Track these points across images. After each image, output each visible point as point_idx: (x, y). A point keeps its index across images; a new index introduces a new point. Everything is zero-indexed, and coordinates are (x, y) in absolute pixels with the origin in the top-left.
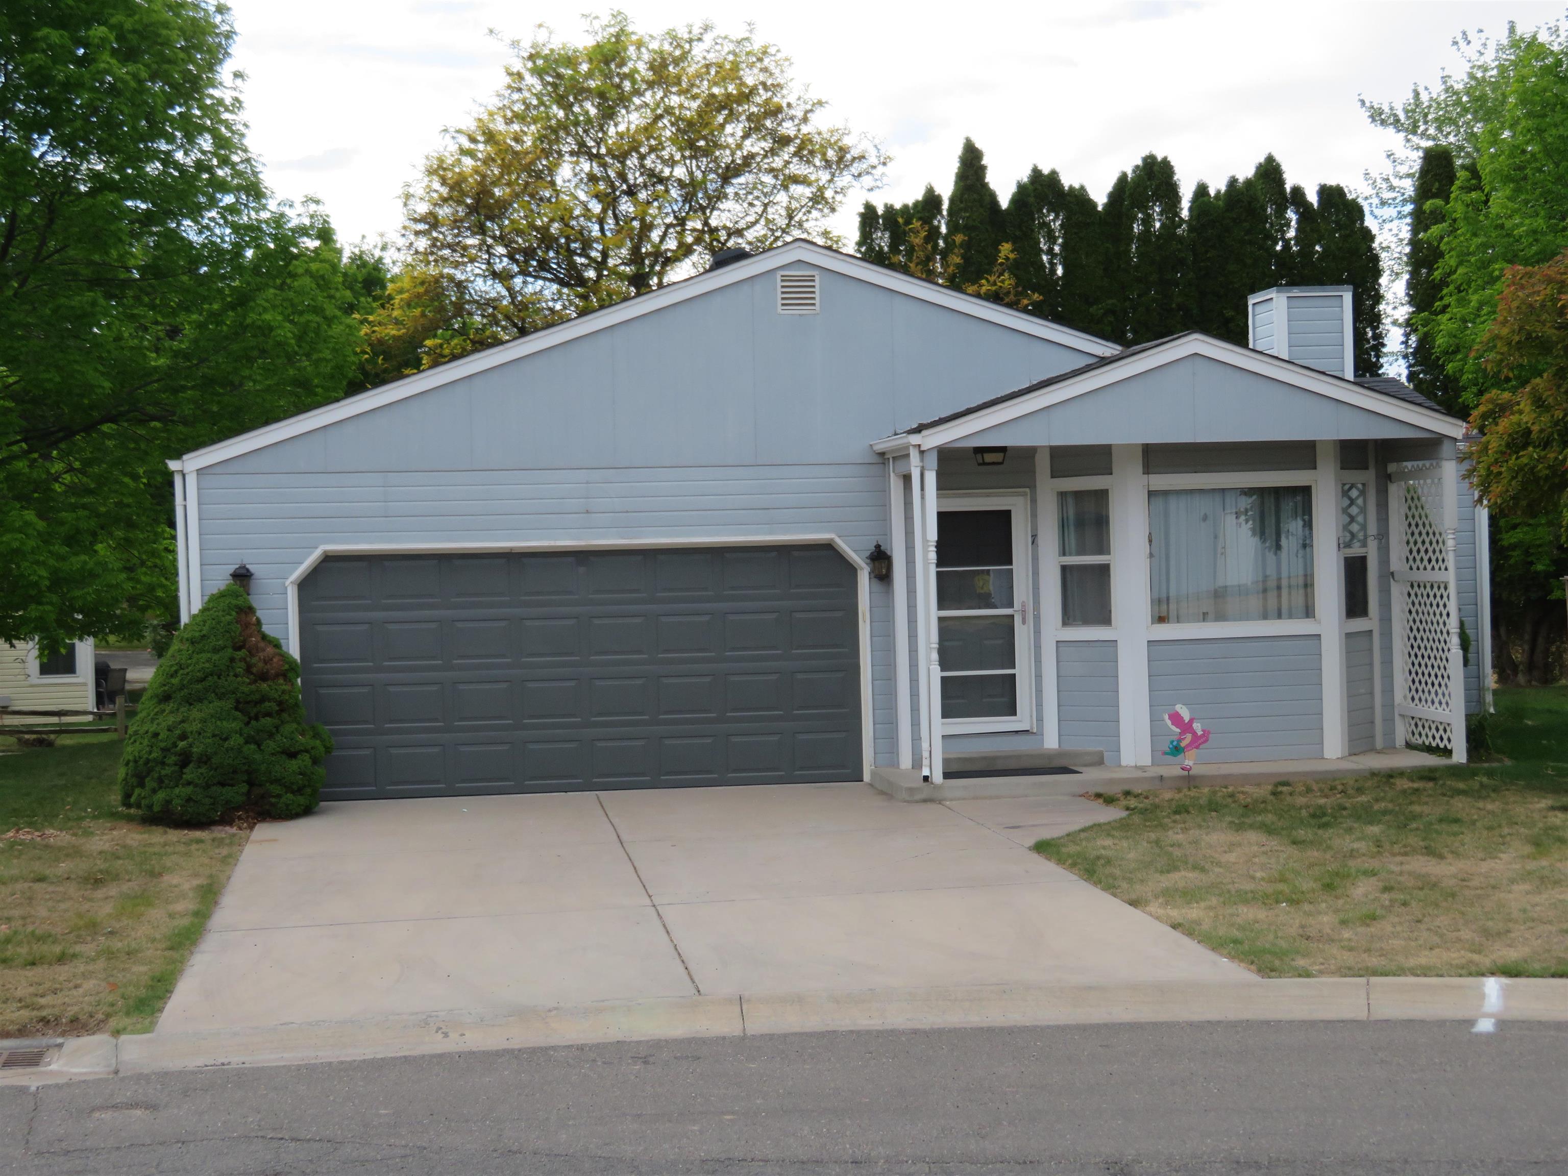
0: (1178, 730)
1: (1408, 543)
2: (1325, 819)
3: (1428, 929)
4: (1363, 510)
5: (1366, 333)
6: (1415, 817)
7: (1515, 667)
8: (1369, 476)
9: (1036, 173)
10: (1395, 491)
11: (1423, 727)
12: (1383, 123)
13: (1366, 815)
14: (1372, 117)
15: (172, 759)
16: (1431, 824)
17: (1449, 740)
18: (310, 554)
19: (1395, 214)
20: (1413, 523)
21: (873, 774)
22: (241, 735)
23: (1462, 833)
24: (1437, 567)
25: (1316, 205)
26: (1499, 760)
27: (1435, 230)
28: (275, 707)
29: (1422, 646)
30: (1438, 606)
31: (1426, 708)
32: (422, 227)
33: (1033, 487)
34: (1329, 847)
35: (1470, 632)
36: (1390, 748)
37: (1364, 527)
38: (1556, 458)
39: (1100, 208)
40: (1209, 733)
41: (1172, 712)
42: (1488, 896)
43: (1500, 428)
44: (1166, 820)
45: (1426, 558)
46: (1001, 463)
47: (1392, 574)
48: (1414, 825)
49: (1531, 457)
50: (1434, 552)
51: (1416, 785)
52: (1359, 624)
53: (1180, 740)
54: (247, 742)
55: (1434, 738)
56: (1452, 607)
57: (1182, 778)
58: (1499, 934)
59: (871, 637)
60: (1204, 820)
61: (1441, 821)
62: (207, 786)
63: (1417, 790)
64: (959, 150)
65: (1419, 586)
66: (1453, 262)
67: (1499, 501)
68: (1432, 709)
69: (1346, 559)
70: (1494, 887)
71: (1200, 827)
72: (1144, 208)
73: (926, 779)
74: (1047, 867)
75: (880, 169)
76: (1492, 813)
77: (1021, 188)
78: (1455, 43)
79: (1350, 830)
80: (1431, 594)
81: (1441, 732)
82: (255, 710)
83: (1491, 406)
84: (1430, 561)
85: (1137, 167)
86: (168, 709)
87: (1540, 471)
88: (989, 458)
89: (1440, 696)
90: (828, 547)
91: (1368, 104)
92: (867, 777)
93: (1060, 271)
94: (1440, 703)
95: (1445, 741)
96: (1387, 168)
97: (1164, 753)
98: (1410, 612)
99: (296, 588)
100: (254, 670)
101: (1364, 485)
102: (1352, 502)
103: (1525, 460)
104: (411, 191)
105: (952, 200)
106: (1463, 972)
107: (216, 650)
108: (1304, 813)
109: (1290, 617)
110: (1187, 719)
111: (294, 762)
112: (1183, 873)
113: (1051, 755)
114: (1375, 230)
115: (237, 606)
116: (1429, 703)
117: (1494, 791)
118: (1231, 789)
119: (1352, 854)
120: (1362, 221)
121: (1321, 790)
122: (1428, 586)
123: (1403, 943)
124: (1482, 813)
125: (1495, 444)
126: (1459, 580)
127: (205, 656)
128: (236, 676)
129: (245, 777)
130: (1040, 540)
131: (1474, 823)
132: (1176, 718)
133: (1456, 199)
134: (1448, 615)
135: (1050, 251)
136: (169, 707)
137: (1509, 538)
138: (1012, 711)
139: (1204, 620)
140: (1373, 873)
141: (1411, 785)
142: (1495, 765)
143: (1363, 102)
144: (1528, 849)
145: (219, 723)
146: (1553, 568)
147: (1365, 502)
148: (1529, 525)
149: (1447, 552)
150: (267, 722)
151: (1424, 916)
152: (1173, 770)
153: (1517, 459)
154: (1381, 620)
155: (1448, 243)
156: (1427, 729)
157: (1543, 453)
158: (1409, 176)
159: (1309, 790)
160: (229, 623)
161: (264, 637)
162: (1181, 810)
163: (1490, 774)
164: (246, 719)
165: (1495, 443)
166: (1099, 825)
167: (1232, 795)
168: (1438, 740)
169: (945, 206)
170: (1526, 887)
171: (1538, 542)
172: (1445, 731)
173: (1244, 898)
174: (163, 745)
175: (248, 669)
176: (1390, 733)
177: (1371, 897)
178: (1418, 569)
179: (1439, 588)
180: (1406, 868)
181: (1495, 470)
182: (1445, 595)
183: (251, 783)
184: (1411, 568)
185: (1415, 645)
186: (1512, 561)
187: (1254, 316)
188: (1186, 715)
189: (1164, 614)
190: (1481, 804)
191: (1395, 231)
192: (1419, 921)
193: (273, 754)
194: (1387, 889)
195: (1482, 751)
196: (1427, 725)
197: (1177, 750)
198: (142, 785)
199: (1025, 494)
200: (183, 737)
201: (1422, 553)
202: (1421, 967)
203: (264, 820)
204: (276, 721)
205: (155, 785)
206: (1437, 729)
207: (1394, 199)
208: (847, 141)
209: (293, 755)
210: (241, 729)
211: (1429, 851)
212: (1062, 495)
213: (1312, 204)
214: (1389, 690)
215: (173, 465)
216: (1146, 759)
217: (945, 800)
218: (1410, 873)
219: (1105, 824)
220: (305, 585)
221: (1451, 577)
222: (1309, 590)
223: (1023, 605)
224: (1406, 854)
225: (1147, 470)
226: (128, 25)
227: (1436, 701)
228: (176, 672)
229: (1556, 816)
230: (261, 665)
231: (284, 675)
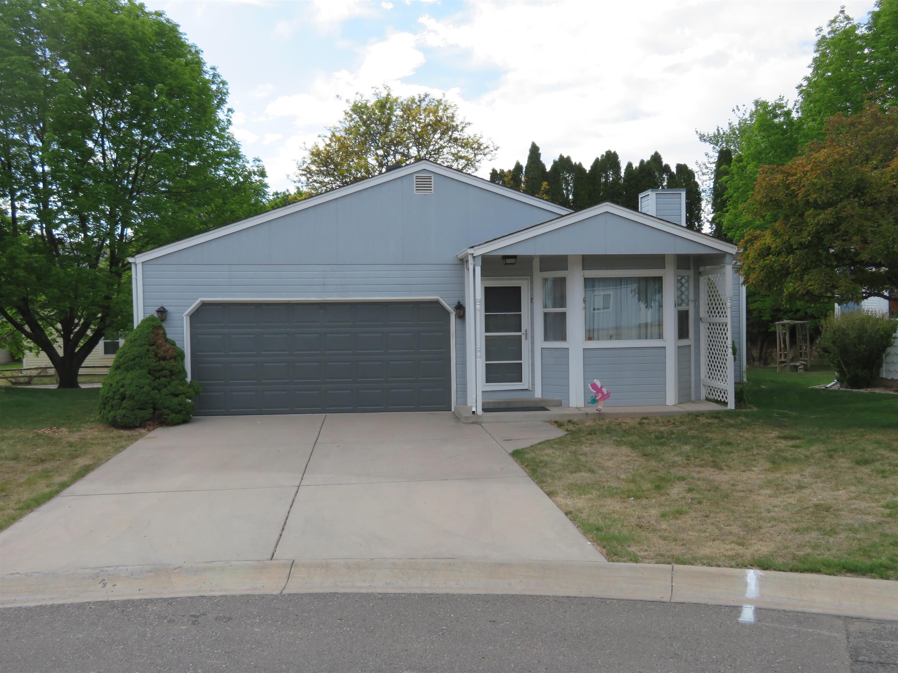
0: (595, 392)
1: (708, 304)
2: (662, 440)
3: (712, 524)
4: (687, 289)
5: (695, 224)
6: (708, 440)
7: (754, 360)
8: (690, 273)
9: (561, 157)
10: (703, 280)
11: (714, 391)
12: (705, 140)
13: (684, 439)
14: (700, 138)
15: (117, 397)
16: (716, 445)
17: (726, 398)
18: (195, 302)
19: (708, 178)
20: (711, 295)
21: (455, 408)
22: (150, 386)
23: (733, 452)
24: (722, 316)
25: (675, 172)
26: (750, 408)
27: (725, 178)
28: (168, 373)
29: (714, 353)
30: (722, 334)
31: (715, 382)
32: (304, 172)
33: (531, 276)
34: (662, 460)
35: (737, 346)
36: (698, 400)
37: (687, 297)
38: (784, 261)
39: (587, 172)
40: (610, 393)
41: (592, 383)
42: (747, 497)
43: (755, 246)
44: (583, 439)
45: (717, 311)
46: (514, 264)
47: (701, 319)
48: (707, 446)
49: (771, 260)
50: (721, 308)
51: (710, 421)
52: (684, 342)
53: (596, 396)
54: (153, 389)
55: (719, 396)
56: (729, 334)
57: (597, 414)
58: (754, 530)
59: (456, 344)
60: (602, 439)
61: (722, 443)
62: (133, 410)
63: (710, 423)
64: (529, 147)
65: (713, 325)
66: (732, 191)
67: (754, 282)
68: (719, 383)
69: (679, 311)
70: (751, 491)
71: (599, 443)
72: (606, 173)
73: (474, 412)
74: (514, 466)
75: (495, 152)
76: (747, 439)
77: (555, 162)
78: (734, 110)
79: (674, 448)
80: (719, 328)
81: (723, 394)
82: (158, 374)
83: (750, 237)
84: (719, 313)
85: (603, 155)
86: (118, 373)
87: (776, 267)
88: (508, 261)
89: (722, 377)
90: (437, 303)
91: (699, 133)
92: (453, 409)
93: (571, 197)
94: (722, 380)
95: (725, 398)
96: (705, 160)
97: (588, 403)
98: (709, 336)
99: (188, 318)
100: (159, 355)
101: (688, 277)
102: (682, 285)
103: (768, 262)
104: (305, 160)
105: (526, 167)
106: (733, 563)
107: (140, 346)
108: (653, 436)
109: (651, 338)
110: (599, 386)
111: (177, 399)
112: (583, 474)
113: (537, 401)
114: (699, 183)
115: (152, 325)
116: (717, 380)
117: (748, 425)
118: (620, 420)
119: (674, 465)
120: (694, 179)
121: (663, 422)
122: (718, 325)
123: (696, 534)
124: (743, 439)
125: (752, 255)
126: (732, 322)
127: (135, 348)
128: (149, 358)
129: (152, 406)
130: (535, 300)
131: (739, 445)
132: (594, 386)
133: (734, 165)
134: (727, 338)
135: (567, 189)
136: (119, 372)
137: (753, 306)
138: (520, 380)
139: (610, 339)
140: (683, 479)
141: (707, 420)
142: (748, 410)
143: (697, 132)
144: (768, 465)
145: (139, 380)
146: (770, 319)
147: (688, 285)
148: (761, 301)
149: (727, 309)
150: (163, 380)
151: (710, 512)
152: (592, 410)
153: (763, 261)
154: (695, 340)
155: (730, 184)
156: (716, 392)
157: (777, 259)
158: (714, 163)
159: (657, 422)
160: (148, 333)
161: (167, 340)
162: (592, 432)
163: (746, 415)
164: (154, 378)
165: (752, 253)
166: (549, 441)
167: (619, 424)
168: (721, 397)
169: (524, 170)
170: (768, 492)
171: (765, 308)
172: (724, 393)
173: (612, 493)
174: (113, 390)
175: (156, 355)
176: (698, 392)
177: (681, 496)
178: (713, 316)
179: (723, 326)
180: (702, 475)
181: (752, 266)
182: (726, 329)
183: (155, 409)
184: (710, 316)
185: (711, 352)
186: (753, 315)
187: (641, 203)
188: (599, 385)
189: (591, 336)
190: (741, 434)
191: (708, 185)
192: (707, 516)
193: (166, 395)
194: (690, 490)
195: (742, 403)
196: (716, 390)
197: (594, 401)
198: (105, 408)
199: (527, 279)
200: (123, 386)
201: (715, 309)
202: (706, 557)
203: (162, 426)
204: (169, 380)
205: (110, 408)
206: (721, 392)
207: (708, 172)
208: (481, 141)
209: (176, 396)
210: (150, 383)
211: (716, 466)
212: (545, 280)
213: (673, 173)
214: (698, 373)
215: (130, 260)
216: (581, 404)
217: (483, 423)
218: (704, 480)
219: (552, 440)
220: (194, 316)
221: (729, 320)
222: (661, 327)
223: (526, 331)
224: (702, 466)
225: (584, 269)
226: (174, 84)
227: (721, 379)
228: (122, 356)
229: (781, 443)
230: (162, 353)
231: (175, 358)
